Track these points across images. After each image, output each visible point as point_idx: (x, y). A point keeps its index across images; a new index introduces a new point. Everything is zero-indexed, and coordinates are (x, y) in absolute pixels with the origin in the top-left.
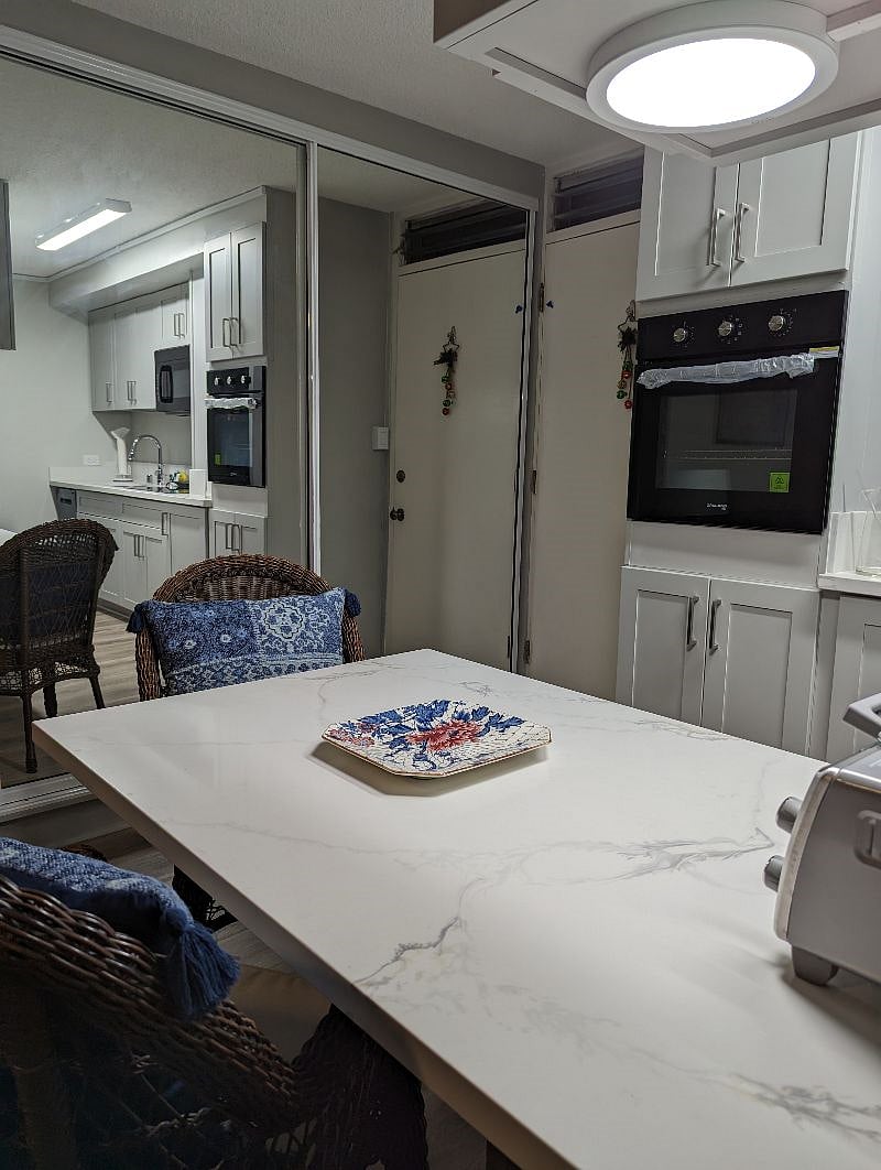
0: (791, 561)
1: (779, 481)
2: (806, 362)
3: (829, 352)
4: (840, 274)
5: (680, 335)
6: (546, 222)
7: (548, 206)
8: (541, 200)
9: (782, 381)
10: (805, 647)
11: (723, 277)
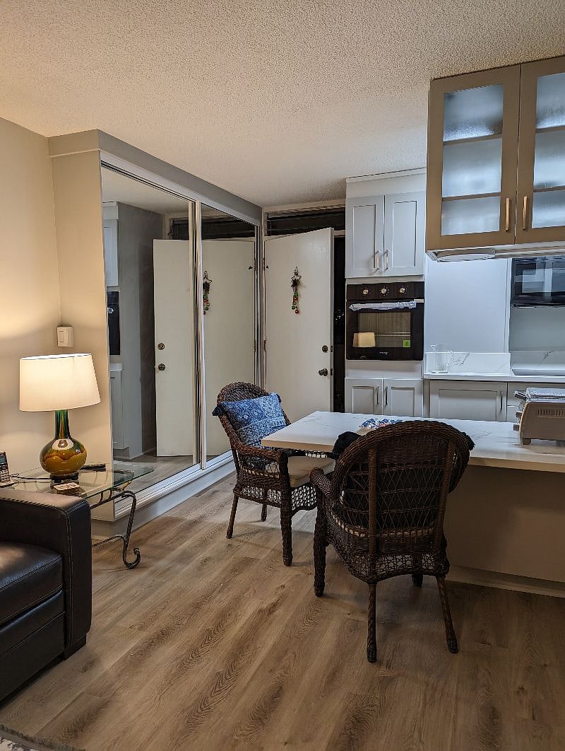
0: (412, 370)
1: (407, 343)
2: (412, 304)
3: (421, 301)
4: (421, 276)
5: (365, 292)
6: (264, 231)
7: (264, 225)
8: (261, 222)
9: (406, 309)
10: (420, 399)
11: (381, 273)
